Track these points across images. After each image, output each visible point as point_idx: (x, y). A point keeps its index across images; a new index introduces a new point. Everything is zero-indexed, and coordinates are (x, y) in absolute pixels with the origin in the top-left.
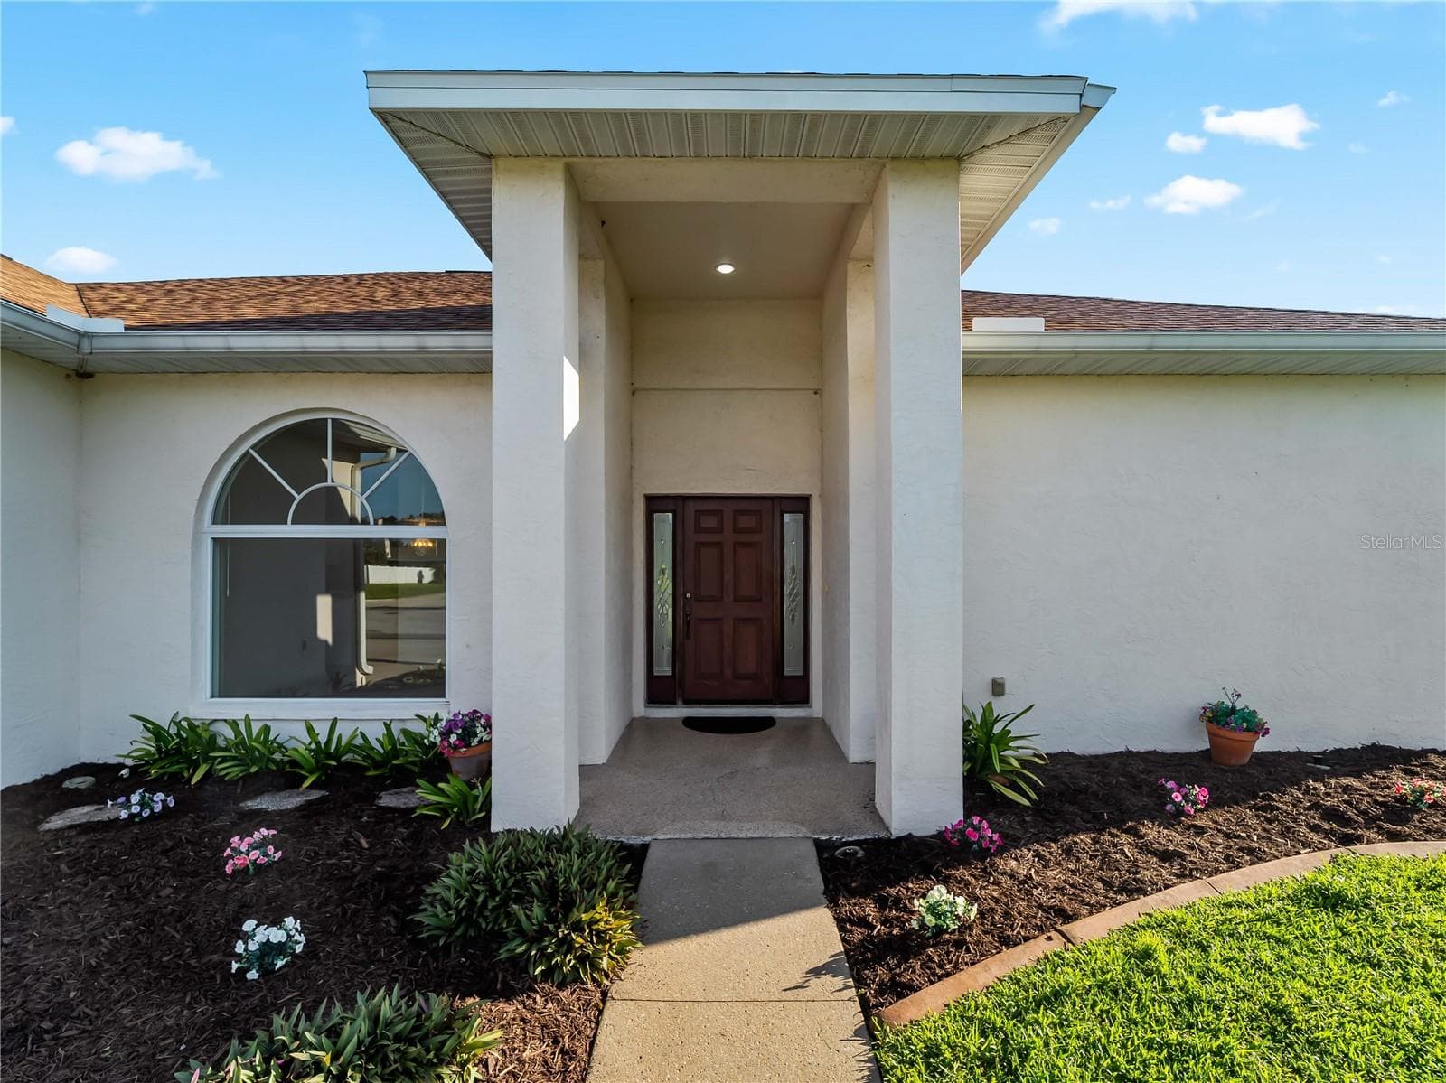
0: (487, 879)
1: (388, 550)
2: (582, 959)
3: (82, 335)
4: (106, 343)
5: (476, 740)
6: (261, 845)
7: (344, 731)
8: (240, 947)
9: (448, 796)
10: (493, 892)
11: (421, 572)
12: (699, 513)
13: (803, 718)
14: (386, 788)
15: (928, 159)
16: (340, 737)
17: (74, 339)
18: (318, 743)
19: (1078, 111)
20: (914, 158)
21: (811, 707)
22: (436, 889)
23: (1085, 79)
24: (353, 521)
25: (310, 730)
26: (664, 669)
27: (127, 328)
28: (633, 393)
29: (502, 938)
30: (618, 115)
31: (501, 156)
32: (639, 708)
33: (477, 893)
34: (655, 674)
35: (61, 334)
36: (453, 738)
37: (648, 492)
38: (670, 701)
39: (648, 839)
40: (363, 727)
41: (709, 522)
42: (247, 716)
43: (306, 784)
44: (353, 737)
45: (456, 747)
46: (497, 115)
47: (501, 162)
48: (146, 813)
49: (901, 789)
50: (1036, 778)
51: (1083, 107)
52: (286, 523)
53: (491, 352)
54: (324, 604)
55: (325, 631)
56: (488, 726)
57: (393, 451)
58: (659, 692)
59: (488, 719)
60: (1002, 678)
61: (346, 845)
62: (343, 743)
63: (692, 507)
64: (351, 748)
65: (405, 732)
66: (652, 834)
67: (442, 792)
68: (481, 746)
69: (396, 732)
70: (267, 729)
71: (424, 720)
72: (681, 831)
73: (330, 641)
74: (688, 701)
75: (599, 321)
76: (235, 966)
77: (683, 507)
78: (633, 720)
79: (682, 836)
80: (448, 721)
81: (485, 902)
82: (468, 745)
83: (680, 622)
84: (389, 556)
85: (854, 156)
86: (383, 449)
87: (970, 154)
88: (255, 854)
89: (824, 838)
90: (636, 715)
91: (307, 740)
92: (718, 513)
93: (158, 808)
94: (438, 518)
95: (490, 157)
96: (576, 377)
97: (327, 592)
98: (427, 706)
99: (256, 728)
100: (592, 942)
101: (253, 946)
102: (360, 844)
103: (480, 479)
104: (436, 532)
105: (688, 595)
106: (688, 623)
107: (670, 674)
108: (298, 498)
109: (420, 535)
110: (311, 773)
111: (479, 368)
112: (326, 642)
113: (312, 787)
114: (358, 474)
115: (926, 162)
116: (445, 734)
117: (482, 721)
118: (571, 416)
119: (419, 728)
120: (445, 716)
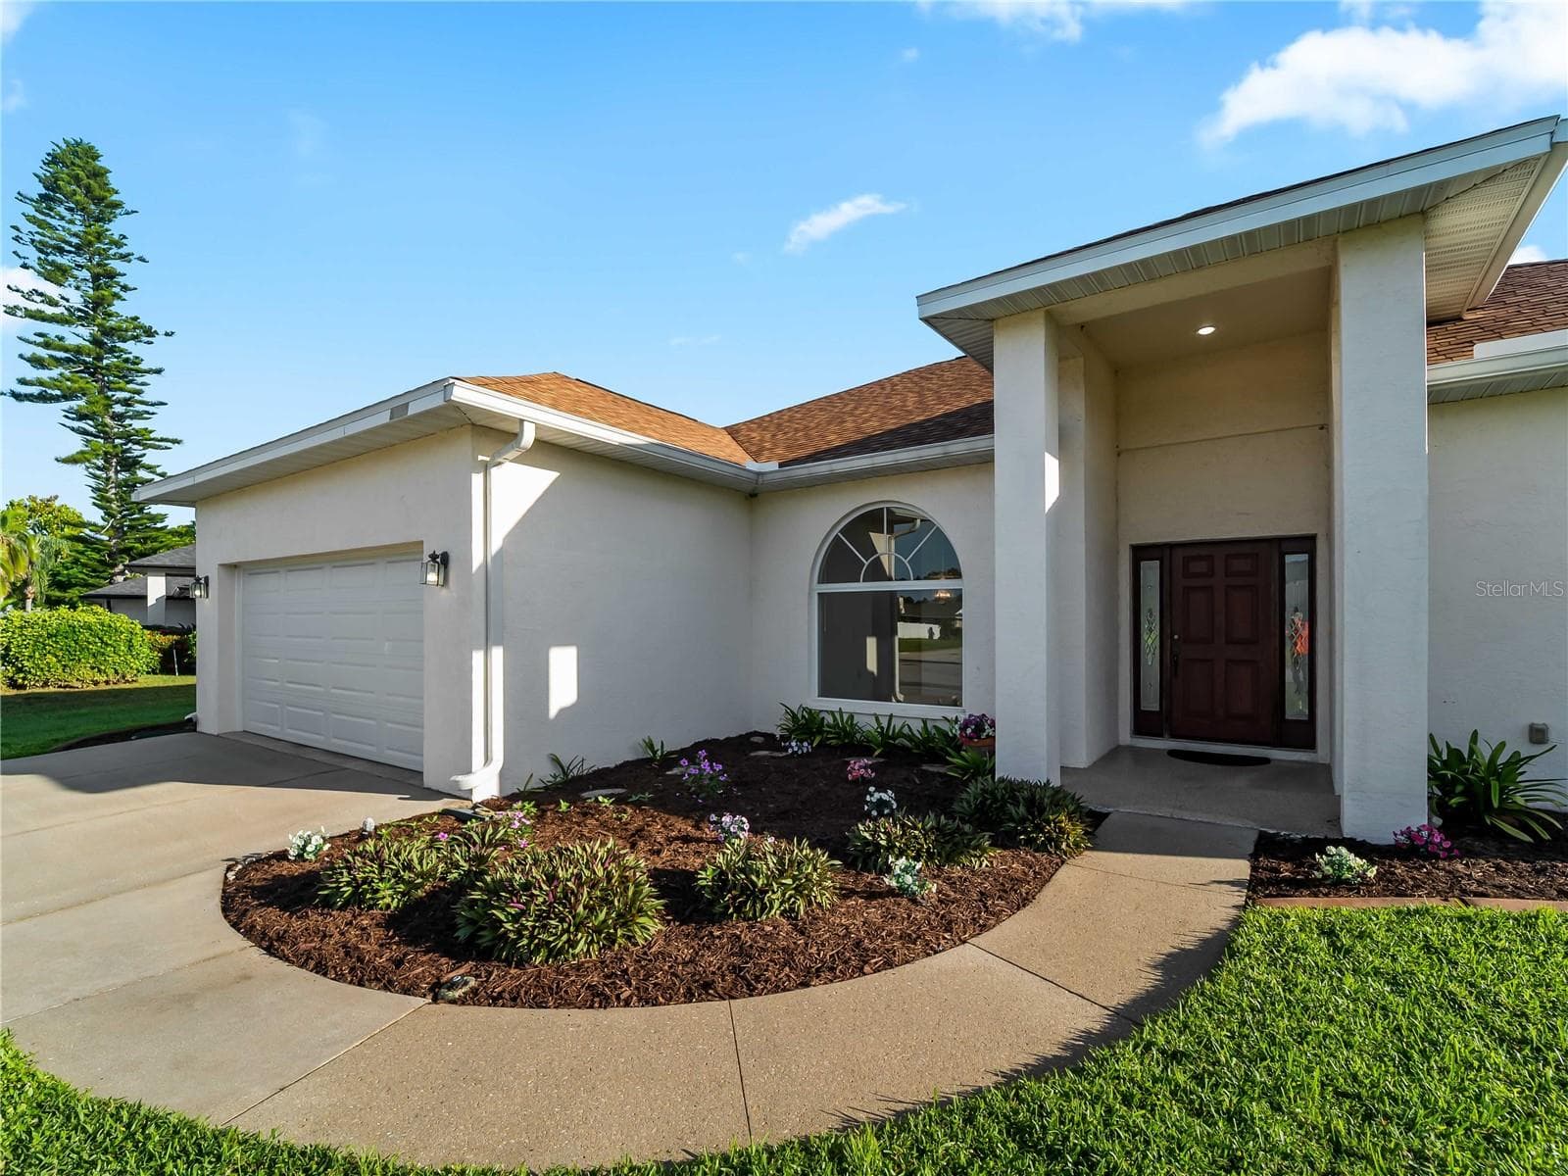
0: (992, 793)
1: (901, 607)
2: (1049, 839)
3: (759, 474)
4: (770, 477)
5: (985, 734)
6: (866, 767)
7: (897, 724)
8: (868, 798)
9: (966, 761)
10: (995, 800)
11: (931, 629)
12: (1187, 560)
13: (1306, 762)
14: (925, 763)
15: (1385, 222)
16: (894, 727)
17: (754, 477)
18: (882, 728)
19: (1549, 149)
20: (1368, 226)
21: (1316, 752)
22: (964, 796)
23: (1558, 117)
24: (890, 579)
25: (877, 719)
26: (1151, 703)
27: (781, 465)
28: (1119, 455)
29: (1001, 822)
30: (1081, 278)
31: (998, 318)
32: (1125, 736)
33: (987, 799)
34: (1142, 708)
35: (750, 475)
36: (969, 731)
37: (1134, 543)
38: (1157, 734)
39: (1110, 810)
40: (908, 722)
41: (1199, 567)
42: (840, 709)
43: (877, 753)
44: (902, 728)
45: (970, 738)
46: (997, 301)
47: (1000, 322)
48: (800, 752)
49: (1353, 800)
50: (1552, 820)
51: (1553, 145)
52: (859, 581)
53: (993, 450)
54: (871, 644)
55: (872, 665)
56: (993, 725)
57: (918, 521)
58: (1143, 724)
59: (993, 722)
60: (1544, 724)
61: (906, 780)
62: (897, 731)
63: (1179, 554)
64: (901, 734)
65: (935, 727)
66: (1114, 807)
67: (963, 758)
68: (988, 740)
69: (930, 725)
70: (851, 717)
71: (949, 721)
72: (1141, 809)
73: (875, 671)
74: (1174, 736)
75: (1079, 407)
76: (866, 808)
77: (1171, 555)
78: (1119, 746)
79: (1141, 812)
80: (965, 720)
81: (991, 804)
82: (979, 737)
83: (1167, 660)
84: (903, 612)
85: (1301, 240)
86: (913, 520)
87: (1435, 207)
88: (862, 771)
89: (1272, 832)
90: (1121, 743)
91: (876, 726)
92: (1210, 558)
93: (805, 750)
94: (955, 573)
95: (993, 320)
96: (1056, 462)
97: (872, 635)
98: (951, 712)
99: (845, 717)
100: (1055, 831)
101: (874, 800)
102: (914, 781)
103: (986, 540)
104: (953, 584)
105: (1176, 637)
106: (1176, 662)
107: (1158, 709)
108: (867, 563)
109: (942, 588)
110: (879, 748)
111: (986, 460)
112: (873, 673)
113: (879, 756)
114: (893, 542)
115: (1383, 225)
116: (963, 728)
117: (989, 722)
118: (1052, 491)
119: (945, 726)
120: (962, 717)
